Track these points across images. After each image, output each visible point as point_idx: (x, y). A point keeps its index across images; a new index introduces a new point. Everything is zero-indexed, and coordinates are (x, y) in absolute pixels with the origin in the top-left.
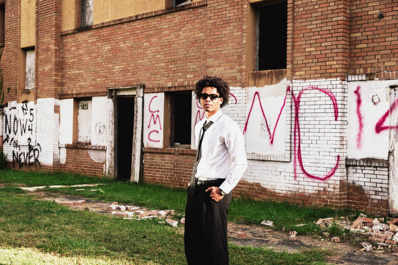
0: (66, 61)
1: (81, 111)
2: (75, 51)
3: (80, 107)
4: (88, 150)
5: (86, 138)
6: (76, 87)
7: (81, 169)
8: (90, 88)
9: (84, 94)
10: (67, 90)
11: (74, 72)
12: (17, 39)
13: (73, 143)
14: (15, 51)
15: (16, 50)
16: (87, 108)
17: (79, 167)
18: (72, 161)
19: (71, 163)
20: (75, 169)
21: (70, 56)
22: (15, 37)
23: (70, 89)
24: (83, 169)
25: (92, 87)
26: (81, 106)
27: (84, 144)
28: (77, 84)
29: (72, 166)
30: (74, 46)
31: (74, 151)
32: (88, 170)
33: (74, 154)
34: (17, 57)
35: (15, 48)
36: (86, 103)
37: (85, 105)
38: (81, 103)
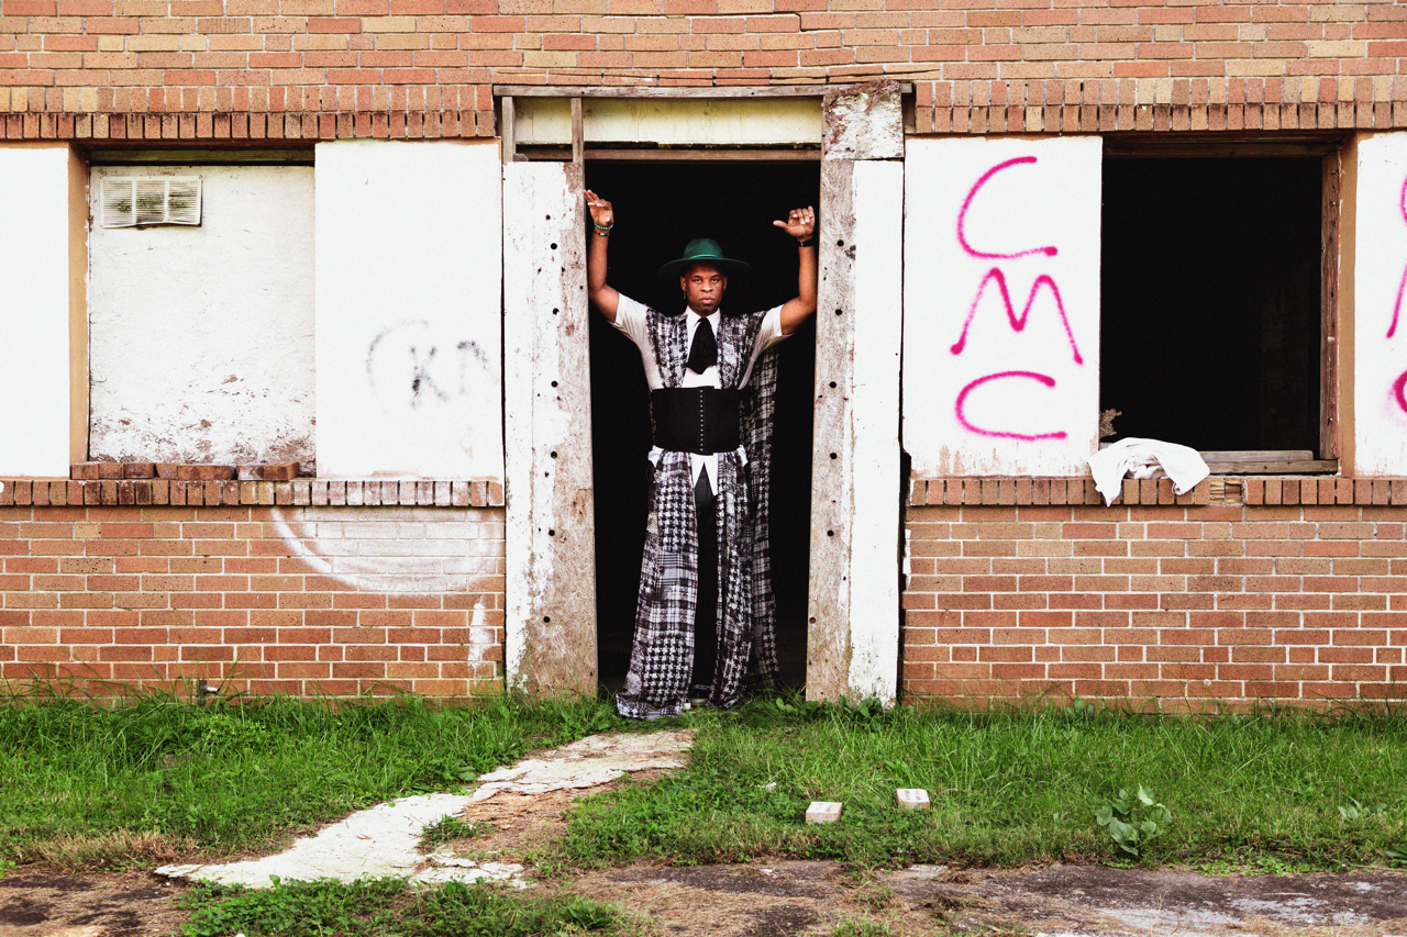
1: (115, 244)
3: (101, 213)
4: (276, 514)
5: (201, 435)
6: (93, 60)
7: (188, 654)
8: (284, 77)
9: (218, 116)
16: (200, 225)
17: (160, 636)
18: (69, 601)
19: (42, 619)
20: (109, 653)
23: (21, 76)
25: (303, 76)
26: (124, 207)
28: (105, 42)
31: (87, 528)
32: (270, 654)
33: (91, 546)
36: (179, 190)
37: (167, 199)
38: (119, 186)
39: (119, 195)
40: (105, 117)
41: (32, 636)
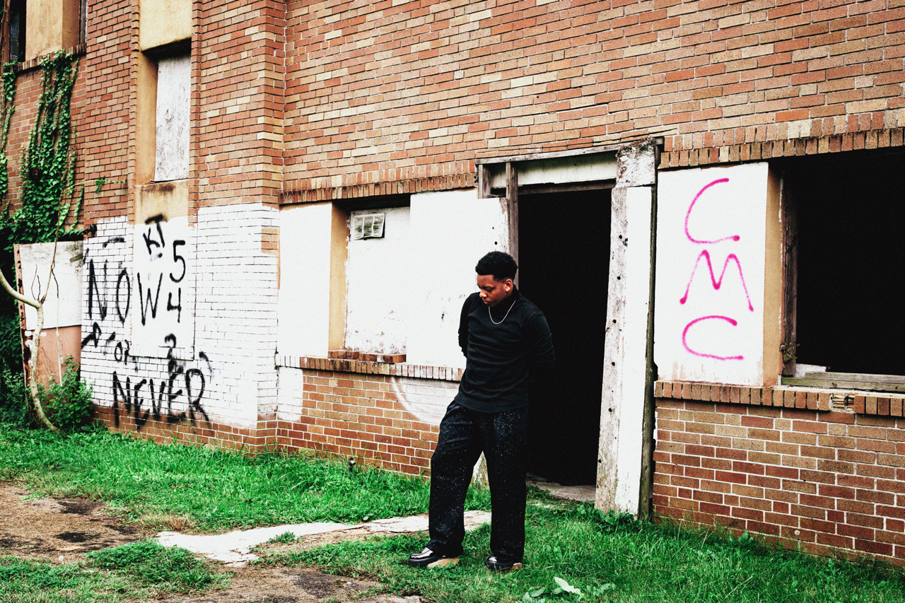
0: (303, 81)
1: (356, 245)
2: (339, 41)
3: (353, 232)
4: (393, 379)
5: (380, 339)
6: (341, 162)
7: (364, 445)
8: (399, 163)
9: (377, 185)
10: (309, 174)
11: (334, 114)
12: (127, 24)
13: (331, 354)
14: (121, 61)
15: (126, 59)
16: (383, 236)
18: (327, 415)
19: (320, 422)
20: (339, 441)
21: (318, 62)
22: (120, 19)
23: (319, 172)
24: (374, 447)
26: (359, 229)
27: (379, 360)
28: (346, 154)
29: (327, 431)
30: (336, 25)
31: (333, 382)
32: (390, 449)
33: (334, 390)
34: (127, 80)
35: (121, 54)
36: (377, 220)
37: (373, 225)
38: (359, 219)
39: (359, 224)
40: (341, 189)
41: (316, 430)
